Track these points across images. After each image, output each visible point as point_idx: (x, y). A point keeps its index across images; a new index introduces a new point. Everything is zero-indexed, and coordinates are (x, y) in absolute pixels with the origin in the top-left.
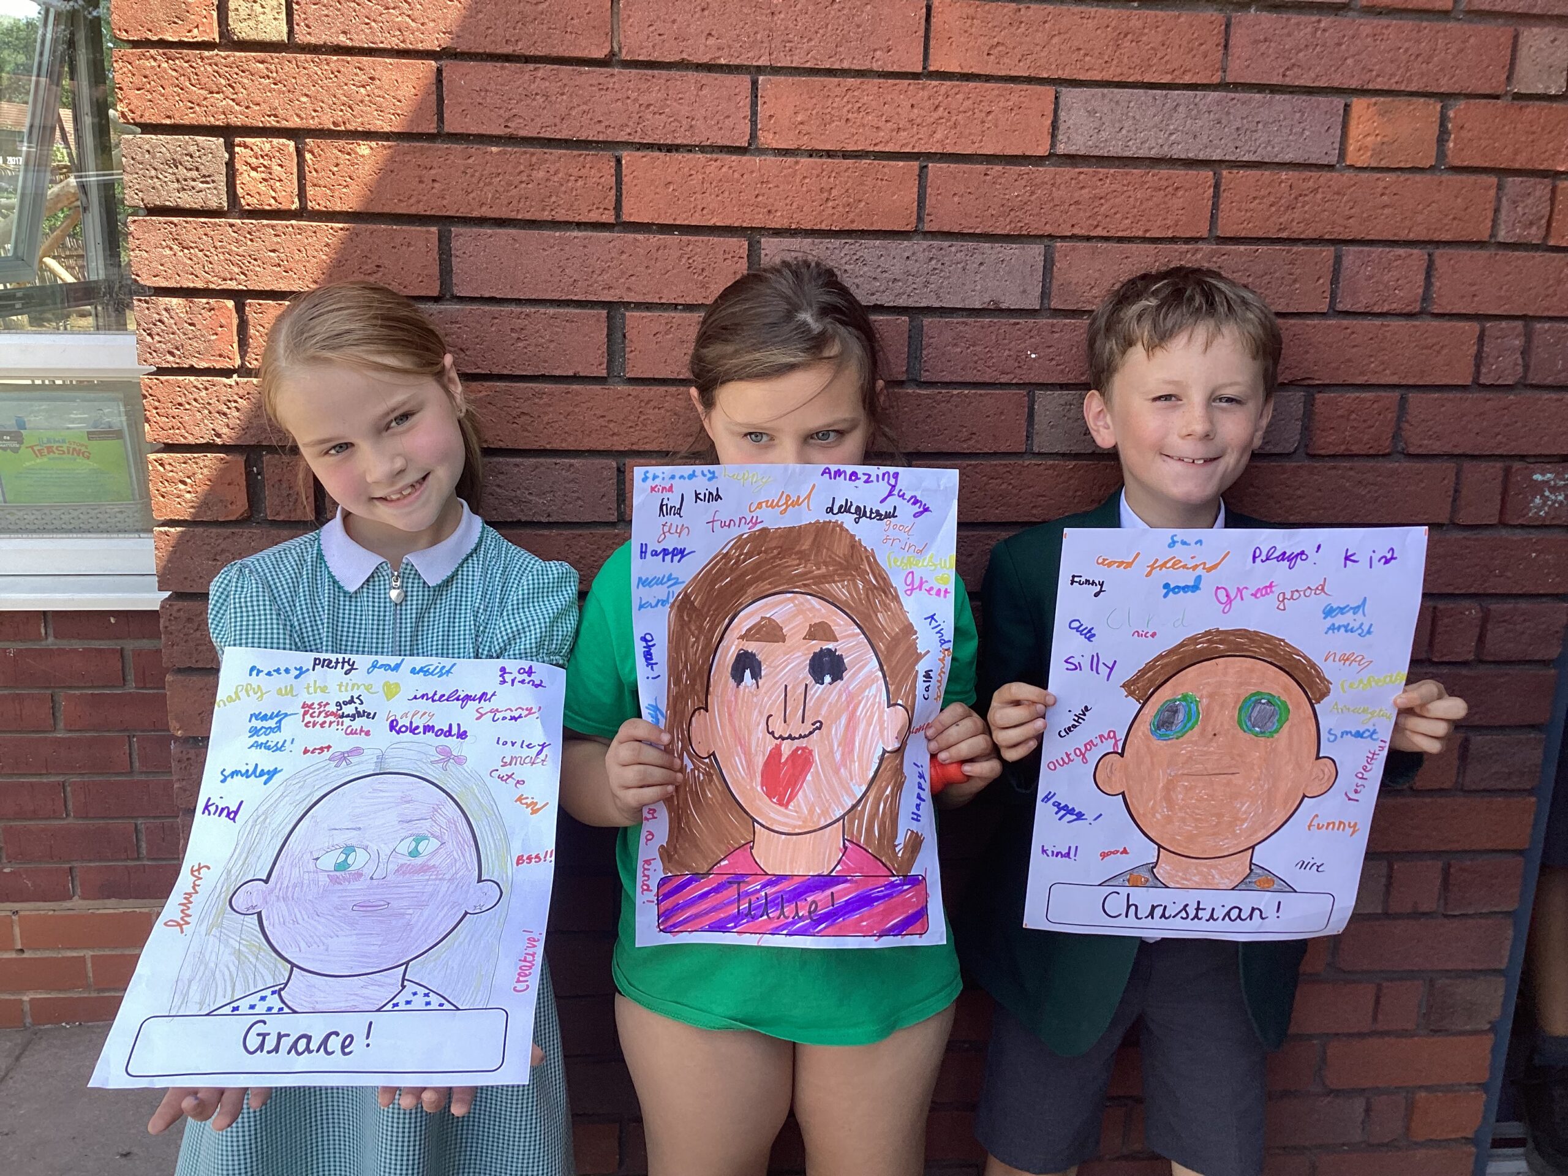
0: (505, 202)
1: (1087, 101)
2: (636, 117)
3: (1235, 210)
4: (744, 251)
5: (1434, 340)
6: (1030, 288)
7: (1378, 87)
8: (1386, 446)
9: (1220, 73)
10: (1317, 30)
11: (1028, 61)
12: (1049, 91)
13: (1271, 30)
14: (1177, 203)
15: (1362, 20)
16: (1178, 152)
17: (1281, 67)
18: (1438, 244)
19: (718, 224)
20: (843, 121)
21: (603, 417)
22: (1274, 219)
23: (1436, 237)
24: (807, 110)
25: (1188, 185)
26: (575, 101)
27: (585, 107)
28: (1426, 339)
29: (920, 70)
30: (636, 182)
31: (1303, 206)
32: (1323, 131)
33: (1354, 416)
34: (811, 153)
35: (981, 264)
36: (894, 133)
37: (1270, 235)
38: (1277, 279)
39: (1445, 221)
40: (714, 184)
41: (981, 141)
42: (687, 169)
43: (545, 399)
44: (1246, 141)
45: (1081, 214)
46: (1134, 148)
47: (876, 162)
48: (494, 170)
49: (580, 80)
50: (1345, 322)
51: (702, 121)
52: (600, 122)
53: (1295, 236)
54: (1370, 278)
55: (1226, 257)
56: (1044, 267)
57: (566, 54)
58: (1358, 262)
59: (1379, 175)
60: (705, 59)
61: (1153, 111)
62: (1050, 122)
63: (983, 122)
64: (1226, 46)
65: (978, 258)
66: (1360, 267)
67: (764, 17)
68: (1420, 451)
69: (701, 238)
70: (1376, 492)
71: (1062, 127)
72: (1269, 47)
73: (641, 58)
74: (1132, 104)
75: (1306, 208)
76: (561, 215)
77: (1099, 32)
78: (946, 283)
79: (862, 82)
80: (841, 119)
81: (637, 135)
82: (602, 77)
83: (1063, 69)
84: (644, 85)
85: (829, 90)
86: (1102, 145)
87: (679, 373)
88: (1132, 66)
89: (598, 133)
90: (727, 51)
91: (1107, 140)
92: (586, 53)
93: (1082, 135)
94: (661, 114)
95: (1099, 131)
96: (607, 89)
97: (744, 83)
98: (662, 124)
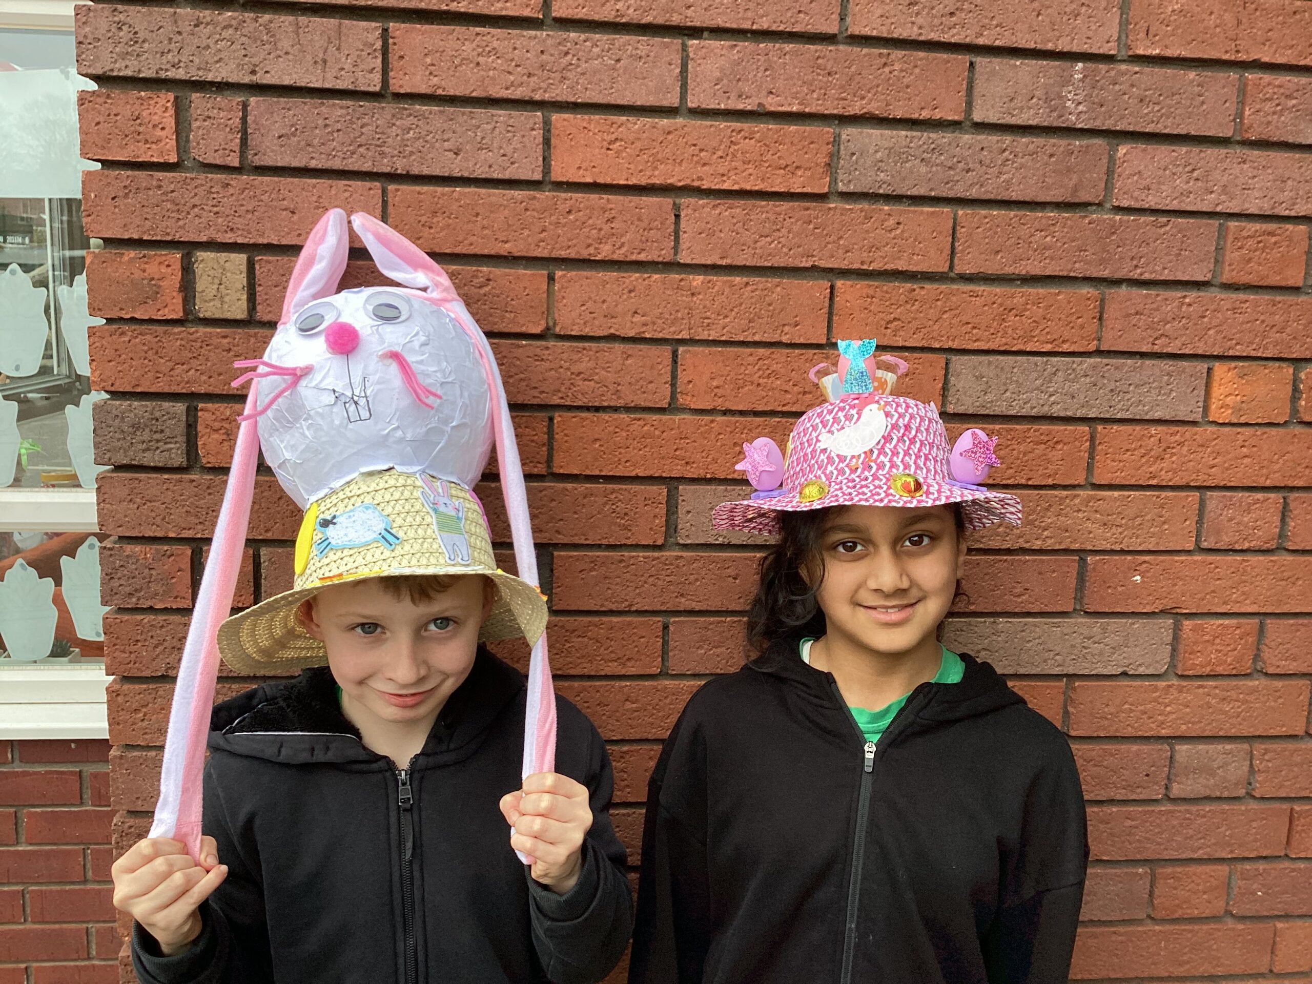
1: (975, 367)
2: (567, 383)
3: (1109, 461)
5: (1290, 574)
7: (1237, 354)
8: (1247, 665)
9: (1095, 342)
10: (1183, 304)
11: (921, 334)
12: (941, 358)
13: (1141, 305)
14: (1056, 455)
15: (1223, 296)
16: (1056, 411)
17: (1151, 336)
18: (1292, 489)
19: (640, 474)
20: (754, 386)
22: (1144, 468)
23: (1290, 483)
24: (722, 376)
25: (1066, 440)
26: (513, 370)
28: (1283, 571)
29: (824, 341)
30: (566, 438)
31: (1171, 457)
32: (1189, 391)
33: (1218, 641)
34: (725, 413)
37: (1141, 482)
38: (1148, 521)
39: (1299, 469)
40: (637, 440)
42: (613, 427)
44: (1119, 401)
46: (1018, 408)
47: (784, 420)
49: (518, 352)
50: (1211, 558)
51: (627, 386)
52: (535, 388)
53: (1164, 484)
54: (1231, 520)
55: (1101, 502)
57: (506, 330)
58: (1221, 505)
59: (1239, 430)
60: (631, 334)
61: (1035, 375)
62: (941, 385)
64: (1100, 319)
66: (1223, 510)
67: (684, 298)
68: (1278, 671)
69: (624, 487)
70: (1239, 707)
71: (952, 391)
72: (1140, 319)
73: (573, 333)
74: (1015, 370)
75: (1174, 458)
77: (986, 308)
79: (773, 353)
80: (752, 383)
81: (568, 399)
82: (538, 350)
83: (953, 340)
84: (576, 357)
85: (743, 359)
86: (989, 405)
87: (602, 605)
88: (1016, 336)
89: (534, 397)
90: (650, 327)
91: (992, 401)
92: (524, 329)
93: (970, 397)
94: (590, 381)
95: (986, 393)
96: (543, 360)
97: (665, 351)
98: (591, 389)
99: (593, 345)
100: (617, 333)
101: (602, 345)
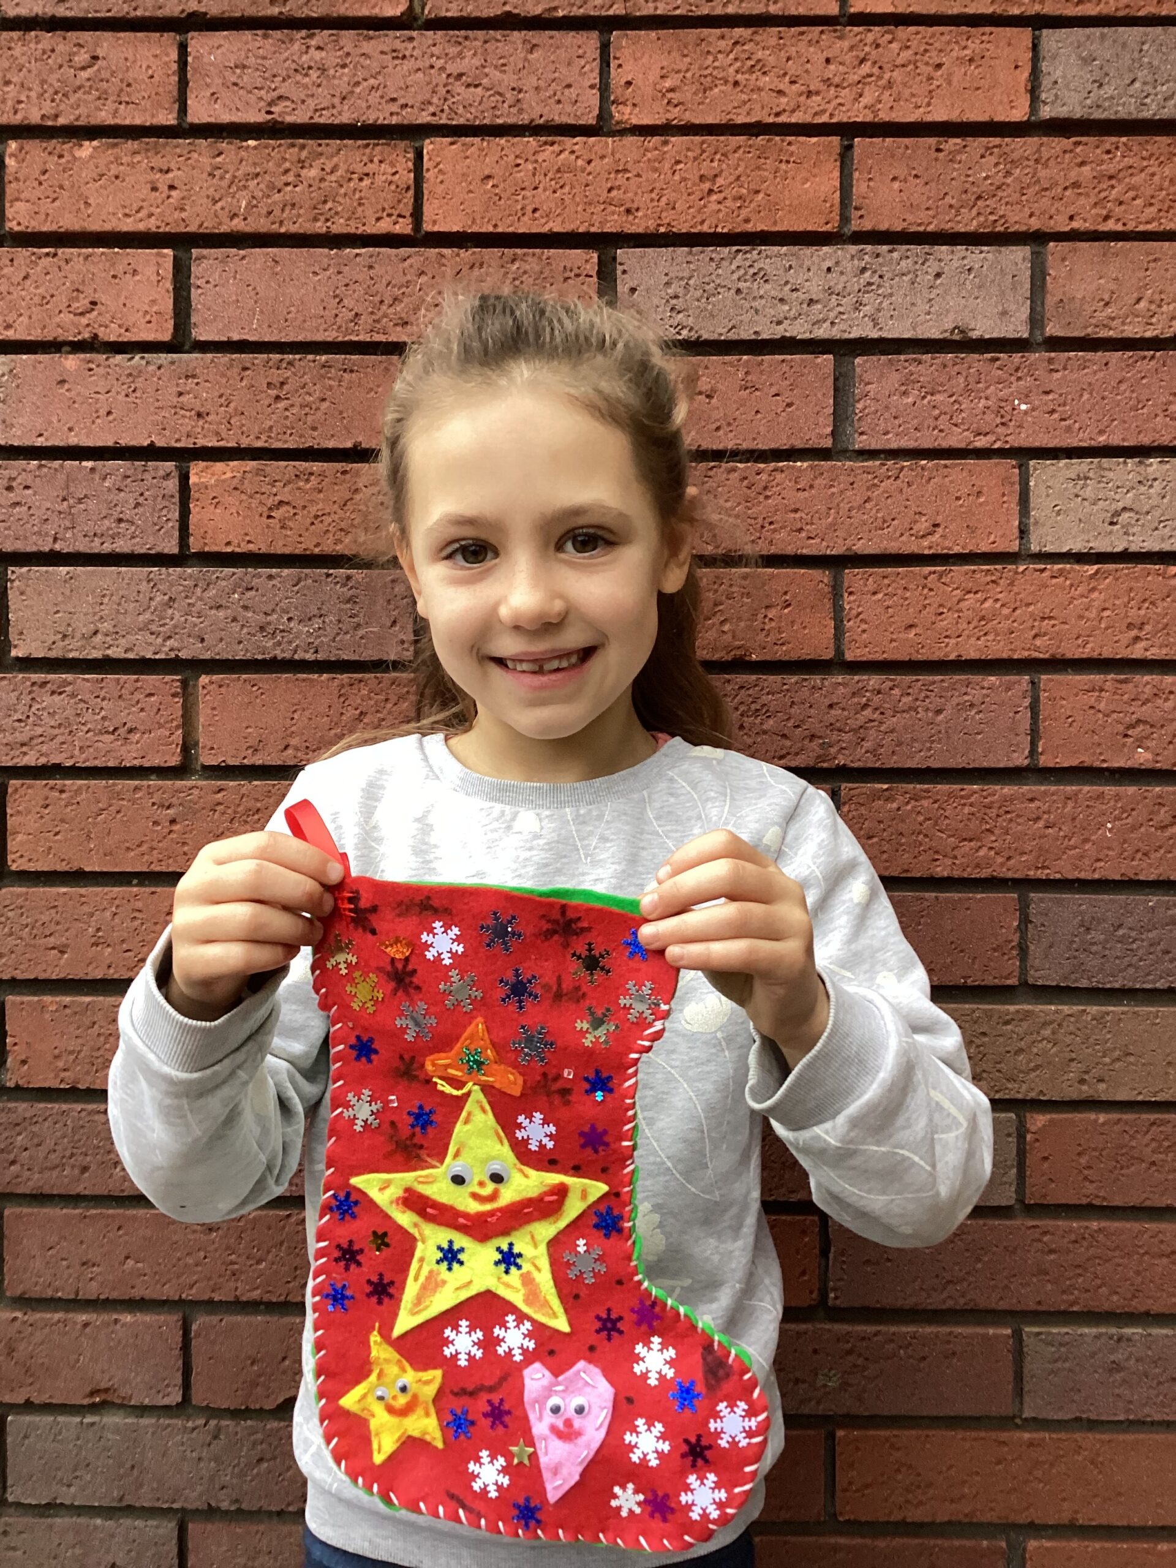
0: (264, 211)
1: (1079, 45)
2: (442, 91)
4: (592, 267)
6: (1013, 307)
12: (1024, 36)
19: (556, 230)
20: (730, 87)
24: (678, 72)
26: (360, 75)
27: (372, 81)
29: (833, 9)
30: (441, 177)
34: (686, 130)
35: (938, 275)
36: (803, 99)
40: (550, 175)
41: (929, 104)
42: (512, 157)
43: (314, 481)
45: (1082, 201)
46: (1153, 107)
47: (777, 138)
48: (251, 170)
49: (367, 47)
51: (532, 92)
52: (394, 100)
56: (1032, 277)
57: (350, 13)
60: (538, 10)
62: (1025, 74)
63: (930, 78)
65: (933, 267)
69: (532, 251)
71: (1046, 82)
73: (449, 14)
74: (1145, 47)
76: (339, 227)
78: (884, 305)
79: (755, 33)
80: (726, 82)
81: (444, 116)
82: (398, 41)
83: (1042, 2)
84: (453, 50)
85: (710, 43)
86: (1107, 104)
89: (392, 114)
91: (1112, 98)
92: (376, 12)
93: (1076, 90)
94: (476, 86)
95: (1101, 85)
96: (404, 57)
97: (590, 41)
98: (478, 99)
99: (480, 34)
100: (516, 11)
101: (498, 34)
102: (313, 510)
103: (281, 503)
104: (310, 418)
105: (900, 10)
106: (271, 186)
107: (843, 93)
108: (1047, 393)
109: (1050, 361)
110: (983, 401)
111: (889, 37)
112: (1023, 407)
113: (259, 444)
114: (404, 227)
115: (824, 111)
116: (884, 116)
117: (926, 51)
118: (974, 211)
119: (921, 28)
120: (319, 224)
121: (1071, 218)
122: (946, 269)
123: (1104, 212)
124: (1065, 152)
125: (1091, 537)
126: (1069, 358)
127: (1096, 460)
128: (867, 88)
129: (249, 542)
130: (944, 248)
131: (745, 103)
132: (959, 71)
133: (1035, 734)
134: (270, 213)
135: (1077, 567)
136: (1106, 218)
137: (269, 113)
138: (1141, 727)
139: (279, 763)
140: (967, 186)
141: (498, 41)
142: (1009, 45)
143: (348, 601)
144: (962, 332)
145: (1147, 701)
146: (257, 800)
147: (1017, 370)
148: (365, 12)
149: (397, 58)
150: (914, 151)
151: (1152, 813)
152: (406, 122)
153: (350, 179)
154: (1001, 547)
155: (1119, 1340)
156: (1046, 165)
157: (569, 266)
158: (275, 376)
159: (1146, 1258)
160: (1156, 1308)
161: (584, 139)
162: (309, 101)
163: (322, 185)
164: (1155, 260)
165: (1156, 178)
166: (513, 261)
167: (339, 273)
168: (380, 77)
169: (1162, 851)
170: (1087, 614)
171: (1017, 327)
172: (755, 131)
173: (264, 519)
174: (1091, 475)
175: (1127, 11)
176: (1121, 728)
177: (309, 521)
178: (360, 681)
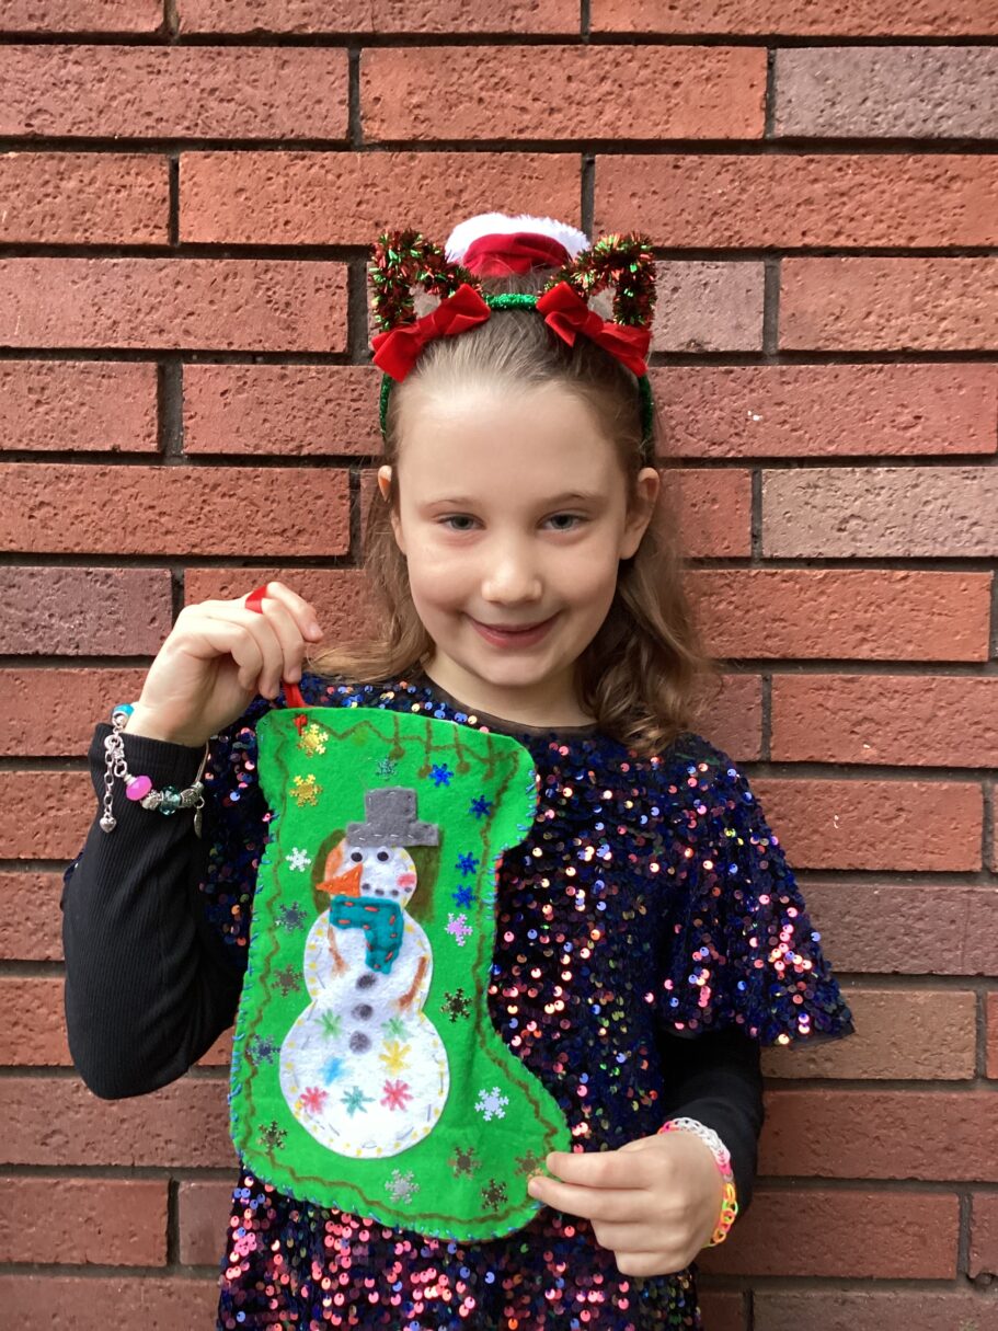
0: (24, 222)
1: (813, 64)
2: (196, 106)
4: (343, 279)
6: (747, 321)
11: (728, 14)
12: (760, 54)
14: (953, 198)
16: (949, 129)
19: (307, 242)
20: (475, 102)
21: (152, 507)
24: (424, 88)
25: (967, 174)
26: (117, 89)
27: (128, 96)
29: (575, 28)
30: (195, 190)
34: (431, 145)
35: (675, 290)
36: (546, 115)
40: (301, 188)
41: (667, 122)
42: (264, 171)
43: (74, 483)
45: (815, 217)
46: (884, 125)
47: (521, 154)
48: (12, 181)
49: (123, 61)
51: (283, 106)
52: (149, 114)
56: (766, 291)
57: (107, 28)
60: (288, 28)
61: (908, 74)
62: (761, 93)
63: (668, 97)
65: (670, 281)
69: (284, 262)
71: (780, 100)
73: (202, 30)
74: (877, 67)
76: (97, 237)
79: (499, 51)
80: (471, 99)
81: (198, 129)
82: (153, 56)
83: (777, 22)
84: (207, 66)
85: (455, 61)
86: (839, 123)
87: (257, 447)
88: (876, 14)
89: (147, 128)
90: (315, 17)
91: (844, 117)
92: (131, 27)
93: (809, 109)
94: (229, 101)
95: (834, 104)
96: (159, 72)
97: (339, 58)
98: (231, 114)
99: (233, 50)
100: (266, 28)
101: (250, 50)
102: (74, 510)
103: (42, 503)
104: (69, 423)
105: (639, 29)
106: (31, 197)
107: (585, 110)
108: (780, 404)
109: (782, 373)
110: (718, 413)
111: (629, 56)
112: (756, 418)
113: (21, 447)
114: (160, 238)
115: (566, 128)
116: (624, 134)
117: (664, 70)
118: (710, 227)
119: (660, 47)
120: (78, 234)
121: (804, 234)
122: (683, 284)
123: (836, 229)
124: (798, 169)
125: (818, 542)
126: (801, 371)
127: (825, 469)
128: (607, 106)
129: (11, 541)
130: (681, 263)
131: (489, 120)
132: (696, 90)
133: (767, 731)
134: (30, 223)
135: (807, 572)
136: (838, 234)
137: (28, 125)
138: (866, 726)
139: (43, 754)
140: (704, 202)
141: (250, 57)
142: (745, 64)
143: (107, 599)
144: (698, 345)
145: (874, 699)
146: (21, 790)
147: (750, 382)
148: (120, 27)
149: (152, 73)
150: (652, 168)
151: (876, 806)
152: (161, 136)
153: (108, 191)
154: (735, 552)
155: (844, 1303)
156: (779, 183)
157: (320, 276)
158: (35, 381)
159: (869, 1227)
160: (879, 1273)
161: (334, 153)
162: (67, 114)
163: (82, 196)
164: (884, 276)
165: (886, 196)
166: (266, 271)
167: (97, 282)
168: (135, 92)
169: (887, 843)
170: (816, 616)
171: (751, 341)
172: (500, 147)
173: (26, 519)
174: (820, 483)
175: (860, 31)
176: (847, 725)
177: (69, 521)
178: (121, 675)
